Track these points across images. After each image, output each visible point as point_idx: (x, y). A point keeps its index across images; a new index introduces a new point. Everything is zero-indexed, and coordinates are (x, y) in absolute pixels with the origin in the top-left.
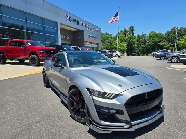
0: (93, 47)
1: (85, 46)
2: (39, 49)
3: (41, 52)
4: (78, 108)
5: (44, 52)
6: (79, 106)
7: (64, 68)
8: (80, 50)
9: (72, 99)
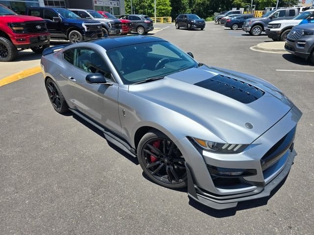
0: (109, 7)
1: (95, 5)
2: (8, 23)
3: (14, 28)
4: (163, 164)
5: (22, 28)
6: (163, 162)
7: (109, 85)
8: (89, 16)
9: (147, 151)
